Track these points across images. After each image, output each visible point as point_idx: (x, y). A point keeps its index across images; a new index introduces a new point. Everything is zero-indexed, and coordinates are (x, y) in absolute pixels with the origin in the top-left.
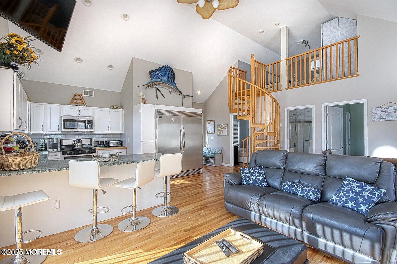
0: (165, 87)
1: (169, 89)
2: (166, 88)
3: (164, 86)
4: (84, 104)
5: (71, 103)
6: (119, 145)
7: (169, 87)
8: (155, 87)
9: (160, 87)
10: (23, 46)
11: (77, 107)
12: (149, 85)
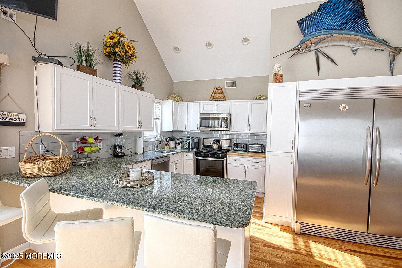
0: (339, 43)
1: (349, 45)
2: (341, 43)
3: (335, 41)
4: (224, 98)
5: (213, 98)
6: (261, 151)
7: (349, 40)
8: (313, 48)
9: (326, 45)
10: (115, 40)
11: (213, 103)
12: (298, 49)
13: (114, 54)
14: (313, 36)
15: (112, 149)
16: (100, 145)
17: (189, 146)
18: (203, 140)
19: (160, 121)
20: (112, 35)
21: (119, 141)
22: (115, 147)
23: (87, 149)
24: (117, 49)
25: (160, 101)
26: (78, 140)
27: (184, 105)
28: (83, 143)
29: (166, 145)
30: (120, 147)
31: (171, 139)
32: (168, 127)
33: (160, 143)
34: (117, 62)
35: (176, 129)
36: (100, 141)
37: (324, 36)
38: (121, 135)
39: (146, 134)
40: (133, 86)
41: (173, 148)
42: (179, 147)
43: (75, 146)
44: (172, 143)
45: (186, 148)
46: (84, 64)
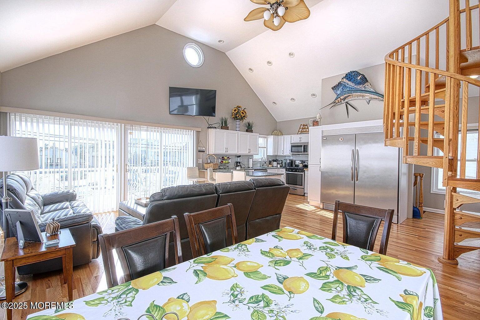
8: (343, 102)
10: (236, 111)
11: (299, 136)
12: (335, 103)
13: (236, 117)
14: (342, 95)
15: (236, 164)
16: (230, 161)
17: (285, 165)
18: (295, 161)
19: (266, 149)
20: (235, 109)
21: (239, 160)
22: (237, 162)
23: (224, 162)
24: (237, 115)
25: (266, 136)
26: (221, 158)
27: (281, 138)
28: (223, 159)
29: (270, 164)
30: (239, 163)
31: (274, 161)
32: (271, 153)
33: (265, 163)
34: (238, 121)
35: (276, 154)
36: (230, 159)
37: (348, 95)
38: (240, 156)
39: (255, 157)
40: (247, 131)
41: (275, 167)
42: (279, 166)
43: (220, 161)
44: (275, 164)
45: (284, 167)
46: (224, 125)
